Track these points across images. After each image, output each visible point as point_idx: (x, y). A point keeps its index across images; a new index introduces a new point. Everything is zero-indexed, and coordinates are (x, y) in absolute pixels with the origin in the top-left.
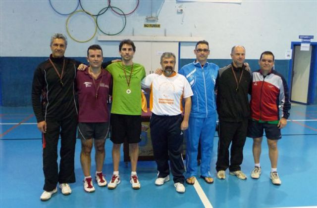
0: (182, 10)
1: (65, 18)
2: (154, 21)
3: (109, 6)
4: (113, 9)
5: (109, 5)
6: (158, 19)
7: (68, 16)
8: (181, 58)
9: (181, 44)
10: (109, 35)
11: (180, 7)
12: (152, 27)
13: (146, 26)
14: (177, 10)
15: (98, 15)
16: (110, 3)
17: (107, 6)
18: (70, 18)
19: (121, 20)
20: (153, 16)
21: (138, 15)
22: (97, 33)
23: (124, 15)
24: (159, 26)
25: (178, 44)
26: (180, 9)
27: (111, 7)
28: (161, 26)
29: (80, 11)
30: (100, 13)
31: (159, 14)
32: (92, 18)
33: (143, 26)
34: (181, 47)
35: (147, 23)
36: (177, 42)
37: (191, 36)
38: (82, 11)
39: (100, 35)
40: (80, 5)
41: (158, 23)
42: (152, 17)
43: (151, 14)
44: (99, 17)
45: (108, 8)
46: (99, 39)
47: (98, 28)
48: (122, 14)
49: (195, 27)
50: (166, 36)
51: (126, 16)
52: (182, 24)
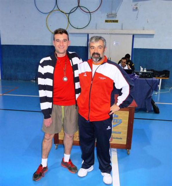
0: (137, 8)
1: (46, 16)
2: (113, 17)
3: (79, 6)
4: (82, 8)
5: (79, 5)
6: (116, 16)
7: (49, 14)
8: (134, 47)
9: (135, 36)
10: (78, 29)
11: (136, 5)
12: (112, 22)
13: (106, 21)
14: (133, 8)
15: (70, 13)
16: (79, 3)
17: (77, 6)
18: (49, 16)
19: (87, 16)
20: (113, 13)
21: (100, 12)
22: (68, 27)
23: (90, 12)
24: (117, 21)
25: (132, 36)
26: (135, 7)
27: (80, 7)
28: (119, 22)
29: (56, 10)
30: (71, 12)
31: (117, 12)
32: (65, 15)
33: (105, 21)
34: (135, 39)
35: (107, 19)
36: (131, 34)
37: (144, 30)
38: (57, 10)
39: (71, 29)
40: (56, 6)
41: (116, 19)
42: (112, 14)
44: (70, 15)
45: (77, 7)
46: (70, 32)
47: (69, 24)
48: (88, 12)
49: (148, 22)
50: (122, 29)
51: (91, 13)
52: (136, 19)
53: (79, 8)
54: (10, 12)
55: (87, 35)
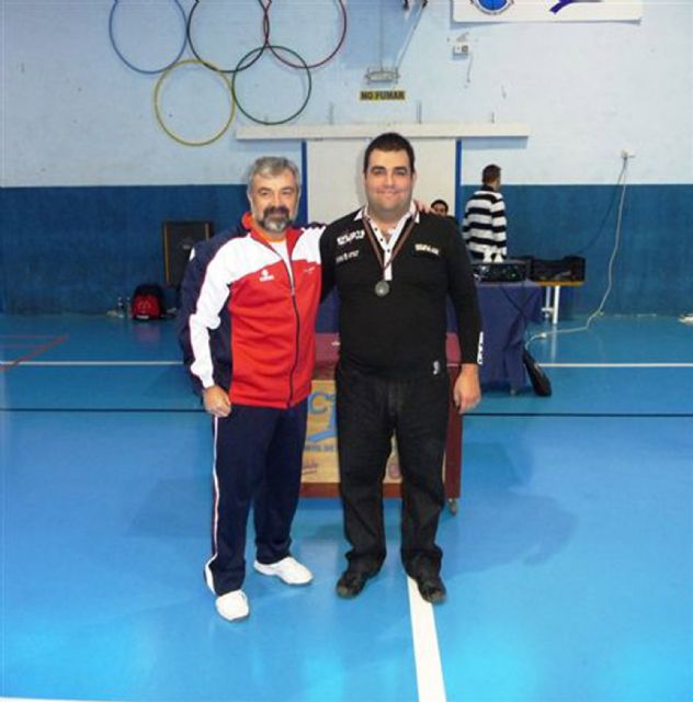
0: (465, 49)
1: (151, 83)
2: (387, 81)
3: (267, 45)
4: (277, 51)
5: (267, 42)
6: (398, 77)
7: (161, 74)
8: (463, 183)
9: (463, 144)
10: (267, 124)
11: (462, 38)
12: (383, 98)
13: (365, 96)
14: (454, 49)
15: (237, 70)
16: (267, 36)
17: (262, 45)
18: (165, 81)
19: (296, 80)
20: (384, 65)
21: (343, 65)
22: (234, 118)
23: (306, 67)
24: (400, 95)
25: (454, 143)
26: (461, 45)
27: (271, 47)
28: (406, 95)
29: (188, 61)
30: (241, 66)
31: (400, 61)
32: (221, 78)
33: (358, 95)
34: (463, 152)
35: (368, 90)
36: (451, 138)
37: (493, 122)
38: (193, 61)
39: (243, 124)
40: (188, 44)
41: (398, 88)
42: (382, 72)
43: (381, 62)
44: (239, 76)
45: (262, 49)
46: (240, 137)
47: (237, 107)
48: (302, 65)
49: (504, 95)
50: (420, 122)
51: (311, 70)
52: (466, 87)
53: (268, 52)
54: (23, 70)
55: (299, 145)
